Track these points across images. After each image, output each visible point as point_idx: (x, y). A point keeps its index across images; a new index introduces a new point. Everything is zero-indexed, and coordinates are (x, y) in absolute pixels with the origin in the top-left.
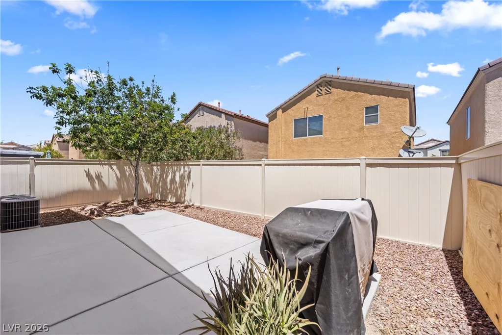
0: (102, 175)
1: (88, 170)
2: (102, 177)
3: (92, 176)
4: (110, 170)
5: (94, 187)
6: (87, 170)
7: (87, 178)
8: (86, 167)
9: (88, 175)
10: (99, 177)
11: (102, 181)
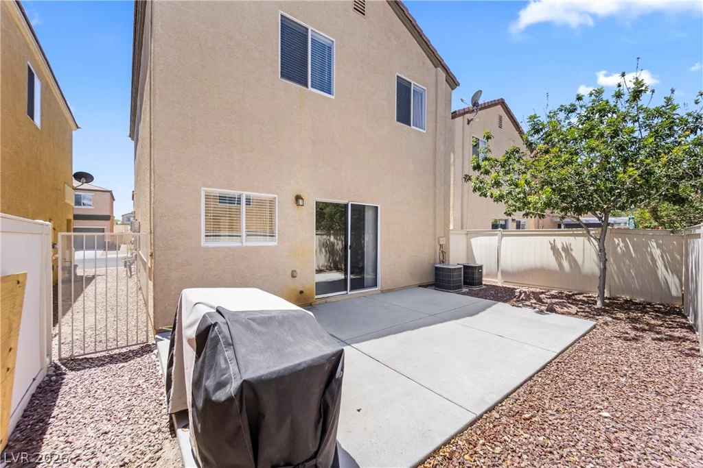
0: (572, 247)
1: (554, 241)
2: (571, 250)
3: (558, 249)
4: (587, 242)
5: (560, 265)
6: (552, 242)
7: (552, 252)
8: (551, 239)
9: (554, 248)
10: (567, 250)
11: (572, 255)
